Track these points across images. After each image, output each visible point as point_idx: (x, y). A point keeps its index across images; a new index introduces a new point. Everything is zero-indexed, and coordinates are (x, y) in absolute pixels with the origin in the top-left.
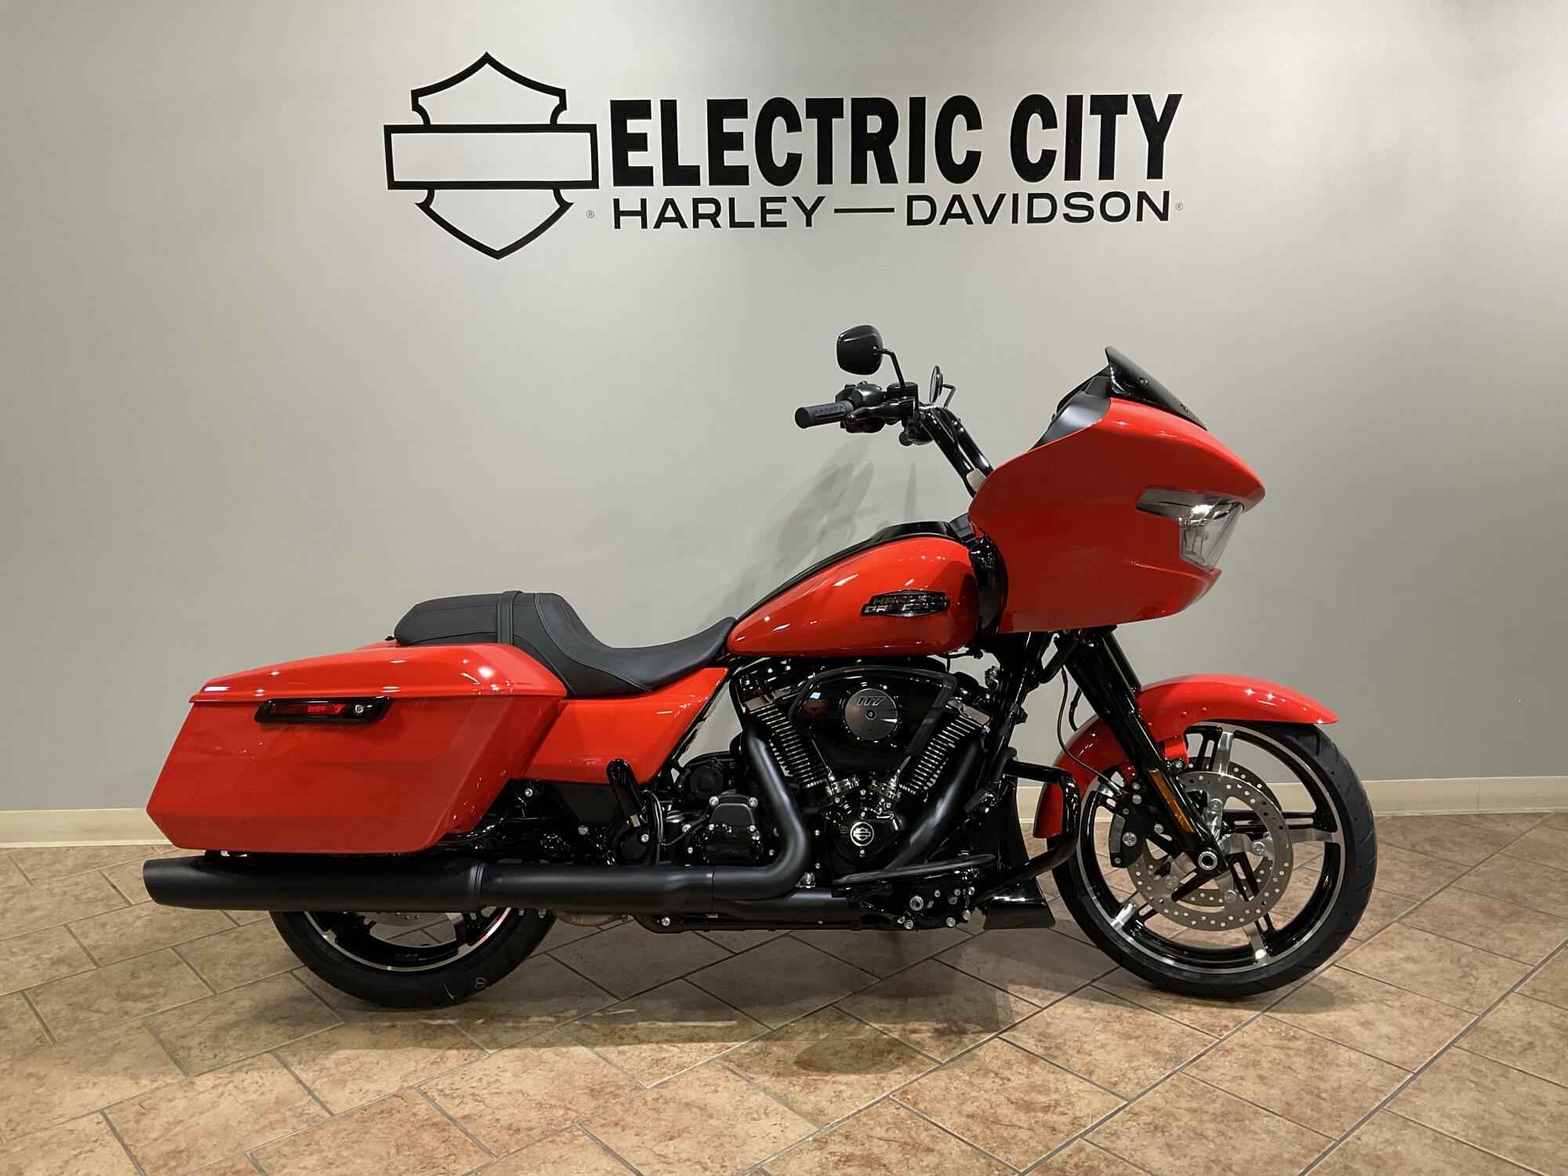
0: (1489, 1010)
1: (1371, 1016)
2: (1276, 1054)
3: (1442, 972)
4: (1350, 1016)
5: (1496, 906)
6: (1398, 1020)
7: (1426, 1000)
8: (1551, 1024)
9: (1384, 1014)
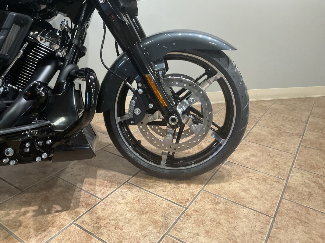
0: (288, 177)
1: (247, 186)
2: (212, 214)
3: (266, 160)
4: (238, 187)
5: (273, 131)
6: (258, 186)
7: (265, 175)
8: (312, 181)
9: (251, 184)
